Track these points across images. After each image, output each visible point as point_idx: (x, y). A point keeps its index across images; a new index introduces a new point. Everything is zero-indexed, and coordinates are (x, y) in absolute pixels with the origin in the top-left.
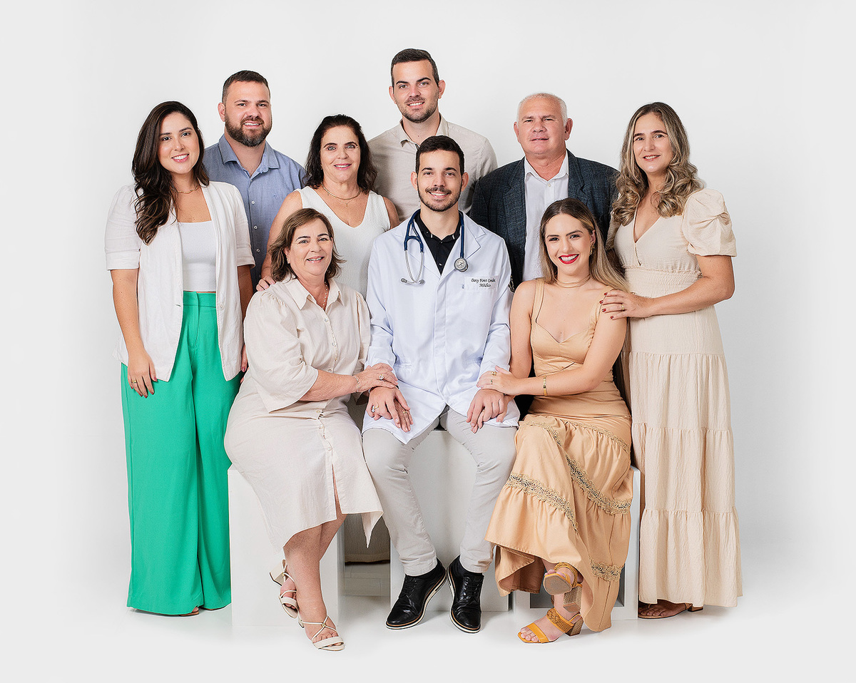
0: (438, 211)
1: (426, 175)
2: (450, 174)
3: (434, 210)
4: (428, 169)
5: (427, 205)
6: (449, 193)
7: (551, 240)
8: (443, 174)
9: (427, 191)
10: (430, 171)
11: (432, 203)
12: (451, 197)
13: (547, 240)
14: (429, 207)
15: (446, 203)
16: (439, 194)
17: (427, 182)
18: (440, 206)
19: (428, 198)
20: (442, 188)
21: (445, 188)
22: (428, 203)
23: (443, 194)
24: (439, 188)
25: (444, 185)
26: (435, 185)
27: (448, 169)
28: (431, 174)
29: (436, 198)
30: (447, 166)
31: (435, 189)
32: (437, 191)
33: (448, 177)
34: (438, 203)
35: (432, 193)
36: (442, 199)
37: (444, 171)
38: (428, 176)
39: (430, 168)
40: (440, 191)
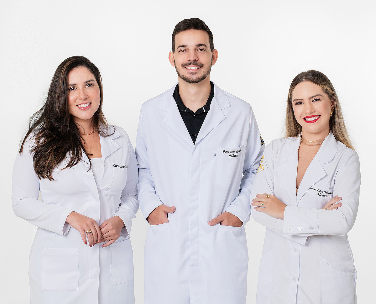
0: (194, 82)
1: (181, 53)
2: (202, 50)
3: (187, 81)
5: (183, 78)
6: (201, 66)
7: (297, 104)
8: (196, 50)
9: (184, 66)
10: (184, 49)
11: (187, 76)
12: (204, 70)
13: (293, 104)
14: (185, 80)
15: (200, 75)
16: (192, 68)
17: (182, 58)
18: (194, 77)
19: (184, 72)
20: (195, 62)
21: (198, 62)
22: (184, 76)
23: (197, 68)
24: (192, 62)
25: (197, 60)
26: (189, 60)
27: (200, 45)
28: (185, 51)
29: (191, 71)
30: (199, 43)
31: (189, 64)
32: (191, 65)
33: (200, 53)
34: (193, 76)
35: (187, 68)
36: (196, 72)
37: (196, 47)
38: (183, 53)
39: (183, 46)
40: (193, 65)
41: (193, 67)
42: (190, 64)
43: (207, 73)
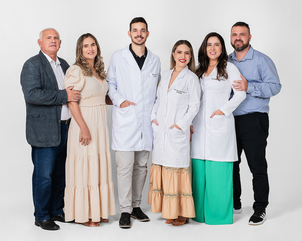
0: (139, 45)
2: (143, 31)
4: (135, 29)
5: (135, 43)
6: (143, 38)
7: (178, 53)
8: (141, 31)
9: (135, 38)
10: (136, 30)
11: (137, 42)
12: (144, 40)
14: (136, 44)
15: (142, 42)
16: (139, 39)
17: (135, 34)
18: (140, 43)
19: (135, 40)
20: (141, 36)
23: (141, 39)
26: (138, 35)
31: (138, 37)
38: (135, 32)
39: (136, 29)
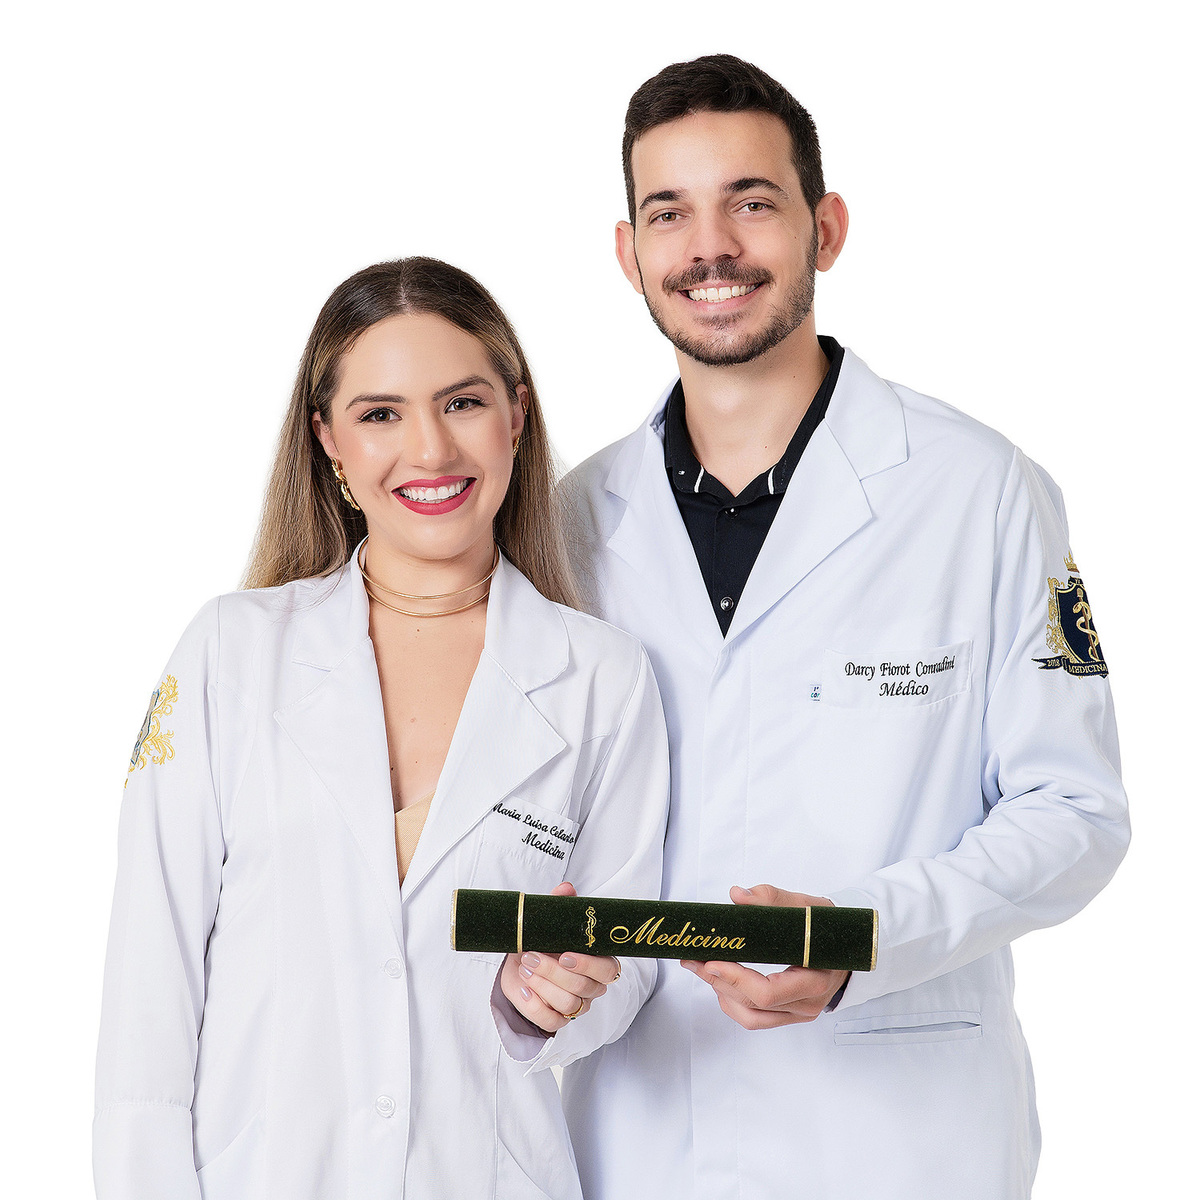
0: (725, 360)
1: (662, 225)
2: (755, 206)
3: (698, 358)
4: (664, 197)
6: (760, 280)
8: (725, 207)
11: (696, 334)
13: (346, 419)
14: (688, 351)
16: (716, 294)
18: (729, 339)
19: (680, 315)
20: (728, 267)
21: (742, 265)
22: (684, 337)
23: (736, 291)
24: (713, 268)
25: (733, 252)
26: (697, 260)
27: (743, 184)
28: (678, 217)
29: (711, 311)
30: (737, 176)
31: (698, 273)
32: (709, 281)
33: (748, 220)
34: (720, 333)
35: (692, 294)
36: (736, 310)
37: (725, 195)
38: (668, 225)
40: (718, 281)
41: (718, 287)
42: (703, 276)
43: (789, 309)
